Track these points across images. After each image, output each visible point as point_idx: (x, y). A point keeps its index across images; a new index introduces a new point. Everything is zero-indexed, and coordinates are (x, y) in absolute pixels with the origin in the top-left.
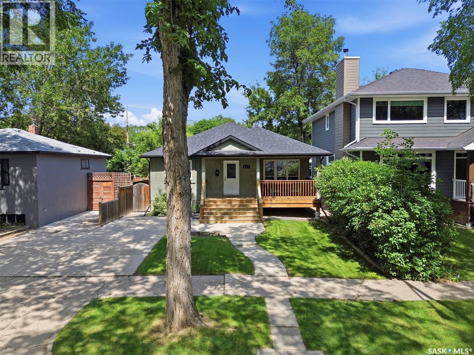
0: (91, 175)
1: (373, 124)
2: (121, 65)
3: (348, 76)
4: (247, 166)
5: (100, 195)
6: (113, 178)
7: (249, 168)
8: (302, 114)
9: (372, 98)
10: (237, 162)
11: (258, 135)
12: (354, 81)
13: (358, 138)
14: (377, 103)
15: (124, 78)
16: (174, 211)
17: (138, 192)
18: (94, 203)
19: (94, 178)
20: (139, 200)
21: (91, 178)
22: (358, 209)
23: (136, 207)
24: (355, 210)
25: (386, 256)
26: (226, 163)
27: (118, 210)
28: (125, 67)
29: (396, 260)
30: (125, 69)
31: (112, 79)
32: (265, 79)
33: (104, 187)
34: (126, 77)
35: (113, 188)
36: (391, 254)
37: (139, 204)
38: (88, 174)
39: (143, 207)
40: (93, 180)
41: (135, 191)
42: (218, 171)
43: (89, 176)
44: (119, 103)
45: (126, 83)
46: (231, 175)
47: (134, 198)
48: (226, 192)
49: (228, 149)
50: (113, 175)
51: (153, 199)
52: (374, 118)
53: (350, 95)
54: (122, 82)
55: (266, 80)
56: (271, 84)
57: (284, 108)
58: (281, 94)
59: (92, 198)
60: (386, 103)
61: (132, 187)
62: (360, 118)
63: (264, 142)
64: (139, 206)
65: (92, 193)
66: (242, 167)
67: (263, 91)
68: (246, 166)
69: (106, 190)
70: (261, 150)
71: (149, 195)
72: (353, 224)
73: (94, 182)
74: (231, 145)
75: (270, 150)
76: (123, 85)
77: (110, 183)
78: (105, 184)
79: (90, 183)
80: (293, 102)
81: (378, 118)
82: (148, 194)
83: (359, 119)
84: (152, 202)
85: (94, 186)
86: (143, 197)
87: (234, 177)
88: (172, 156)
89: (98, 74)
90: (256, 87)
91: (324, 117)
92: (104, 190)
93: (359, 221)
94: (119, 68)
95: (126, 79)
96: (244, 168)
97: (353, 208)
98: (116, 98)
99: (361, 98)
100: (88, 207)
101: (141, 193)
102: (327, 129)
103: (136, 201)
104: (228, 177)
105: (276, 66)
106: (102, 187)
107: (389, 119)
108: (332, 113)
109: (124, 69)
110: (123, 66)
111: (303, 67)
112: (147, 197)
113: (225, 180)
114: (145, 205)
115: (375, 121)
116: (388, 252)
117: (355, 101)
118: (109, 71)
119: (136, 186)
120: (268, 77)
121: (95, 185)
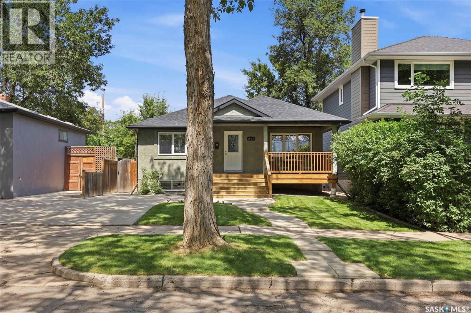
0: (70, 149)
1: (395, 89)
2: (105, 31)
3: (366, 38)
4: (252, 137)
5: (79, 172)
6: (95, 152)
7: (254, 140)
8: (311, 91)
9: (394, 60)
10: (240, 134)
11: (265, 103)
12: (372, 44)
13: (378, 105)
14: (399, 65)
15: (108, 46)
16: (196, 114)
17: (123, 170)
18: (70, 181)
19: (72, 152)
20: (124, 179)
21: (70, 152)
22: (387, 159)
23: (121, 187)
24: (383, 160)
25: (420, 204)
26: (227, 134)
27: (102, 185)
28: (110, 33)
29: (431, 208)
30: (110, 36)
31: (94, 47)
32: (267, 54)
33: (84, 163)
34: (111, 45)
35: (95, 164)
36: (425, 201)
37: (124, 183)
38: (66, 148)
39: (129, 187)
40: (71, 155)
41: (120, 168)
42: (218, 143)
43: (67, 150)
44: (101, 74)
45: (109, 52)
46: (233, 148)
47: (119, 176)
48: (226, 169)
49: (231, 114)
50: (95, 149)
51: (140, 176)
52: (396, 82)
53: (369, 55)
54: (105, 50)
55: (268, 56)
56: (274, 60)
57: (290, 83)
58: (287, 68)
59: (69, 176)
60: (410, 65)
61: (116, 163)
62: (381, 81)
63: (272, 109)
64: (124, 187)
65: (69, 170)
66: (246, 139)
67: (265, 67)
68: (250, 137)
69: (87, 167)
70: (269, 116)
71: (136, 173)
72: (382, 174)
73: (71, 158)
74: (234, 111)
75: (280, 117)
76: (107, 54)
77: (92, 158)
78: (85, 160)
79: (68, 157)
80: (301, 77)
81: (400, 83)
82: (135, 171)
83: (379, 83)
84: (139, 181)
85: (71, 162)
86: (129, 174)
87: (236, 150)
88: (196, 53)
89: (80, 38)
90: (257, 63)
91: (338, 90)
92: (84, 166)
93: (388, 171)
94: (103, 35)
95: (110, 47)
96: (248, 140)
97: (381, 158)
98: (98, 68)
99: (381, 60)
100: (64, 186)
101: (127, 171)
102: (341, 103)
103: (121, 180)
104: (229, 151)
105: (280, 39)
106: (82, 163)
107: (412, 84)
108: (347, 84)
109: (108, 35)
110: (108, 33)
111: (312, 39)
112: (134, 176)
113: (226, 154)
114: (131, 185)
115: (396, 85)
116: (422, 200)
117: (375, 64)
118: (92, 36)
119: (122, 162)
120: (271, 52)
121: (73, 161)
